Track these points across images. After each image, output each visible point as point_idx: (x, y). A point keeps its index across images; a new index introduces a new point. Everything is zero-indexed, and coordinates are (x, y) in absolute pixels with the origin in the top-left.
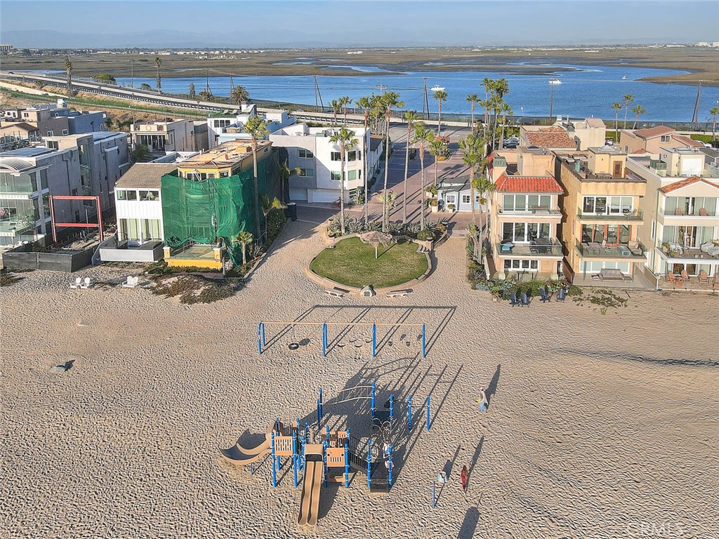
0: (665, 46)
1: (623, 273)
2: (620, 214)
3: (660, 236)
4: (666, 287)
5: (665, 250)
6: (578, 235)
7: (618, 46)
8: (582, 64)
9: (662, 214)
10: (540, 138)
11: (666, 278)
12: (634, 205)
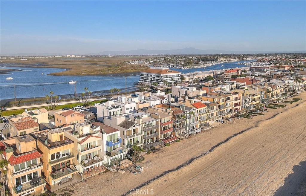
0: (54, 57)
1: (69, 177)
2: (66, 156)
3: (80, 159)
4: (85, 177)
5: (83, 164)
6: (50, 170)
7: (35, 56)
8: (21, 67)
9: (80, 152)
10: (21, 125)
11: (84, 174)
12: (70, 151)
